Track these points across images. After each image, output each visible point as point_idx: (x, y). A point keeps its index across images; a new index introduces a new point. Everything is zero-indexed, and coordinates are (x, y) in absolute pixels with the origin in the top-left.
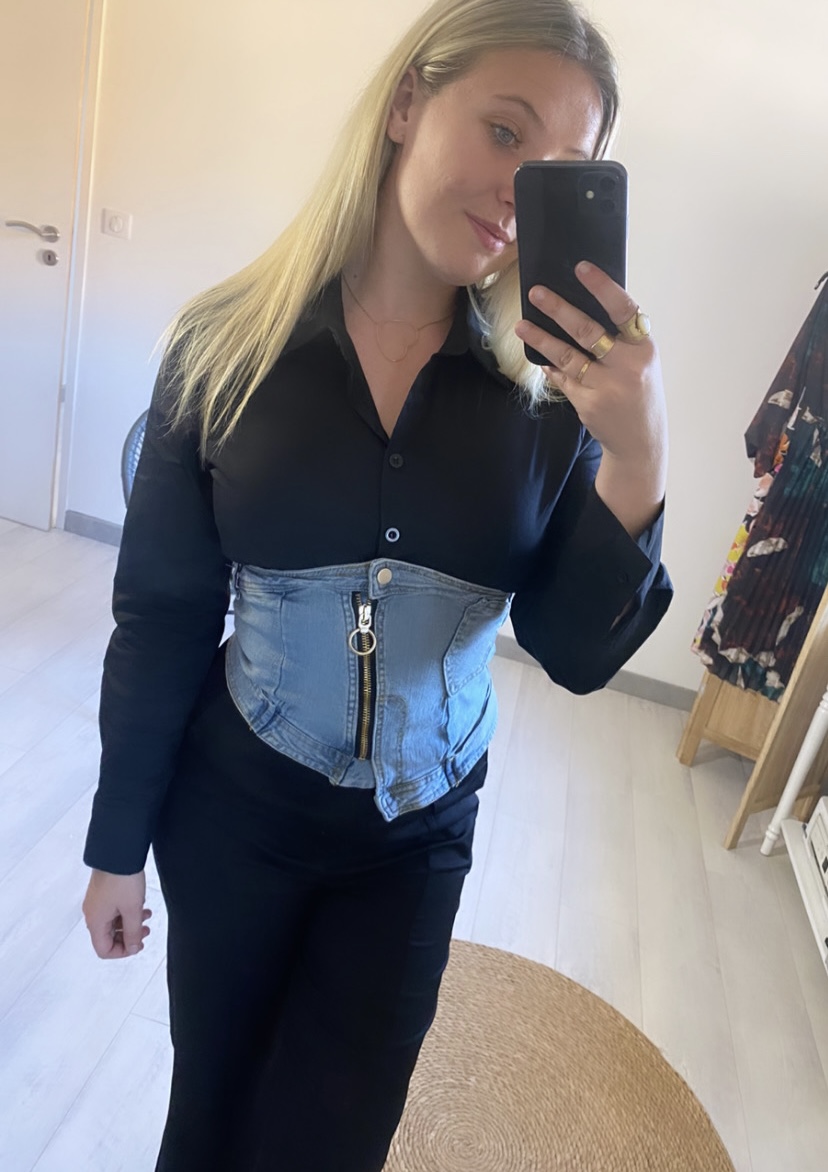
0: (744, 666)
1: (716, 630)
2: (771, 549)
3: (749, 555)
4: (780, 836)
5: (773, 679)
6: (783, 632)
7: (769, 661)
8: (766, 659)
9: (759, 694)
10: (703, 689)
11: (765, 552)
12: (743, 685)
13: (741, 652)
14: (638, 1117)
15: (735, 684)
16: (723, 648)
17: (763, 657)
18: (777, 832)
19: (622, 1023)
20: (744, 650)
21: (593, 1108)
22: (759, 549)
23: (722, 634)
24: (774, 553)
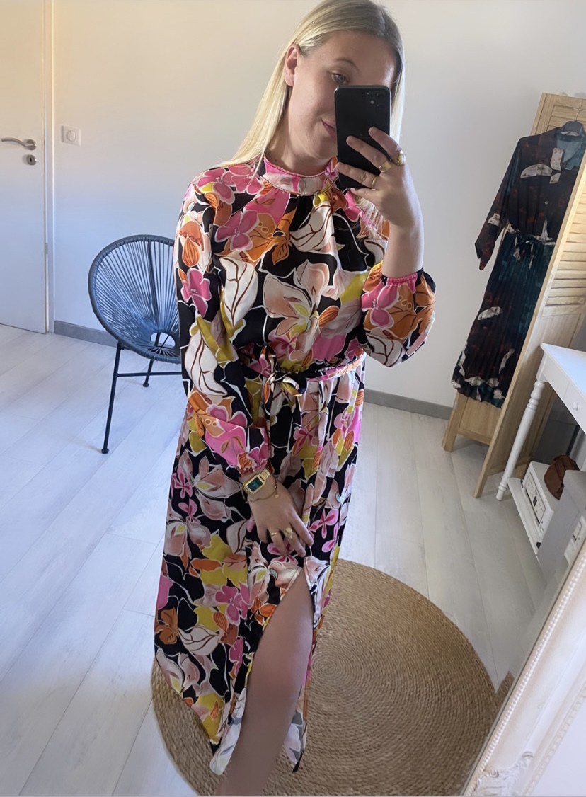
0: (480, 387)
1: (462, 367)
2: (492, 314)
3: (479, 319)
4: (507, 488)
5: (497, 394)
6: (503, 365)
7: (495, 383)
8: (493, 382)
9: (490, 404)
10: (456, 404)
11: (489, 316)
12: (480, 399)
13: (478, 379)
14: (430, 648)
15: (475, 399)
16: (466, 378)
17: (491, 381)
18: (506, 486)
19: (419, 598)
20: (480, 378)
21: (403, 644)
22: (485, 315)
23: (465, 369)
24: (494, 316)
